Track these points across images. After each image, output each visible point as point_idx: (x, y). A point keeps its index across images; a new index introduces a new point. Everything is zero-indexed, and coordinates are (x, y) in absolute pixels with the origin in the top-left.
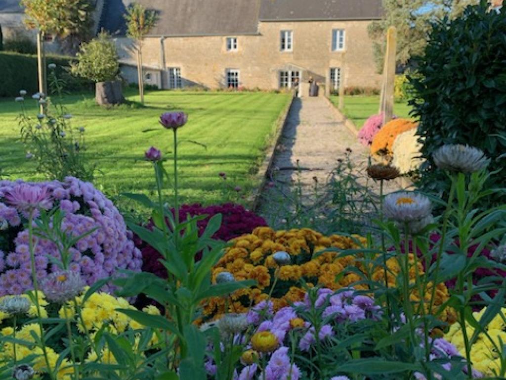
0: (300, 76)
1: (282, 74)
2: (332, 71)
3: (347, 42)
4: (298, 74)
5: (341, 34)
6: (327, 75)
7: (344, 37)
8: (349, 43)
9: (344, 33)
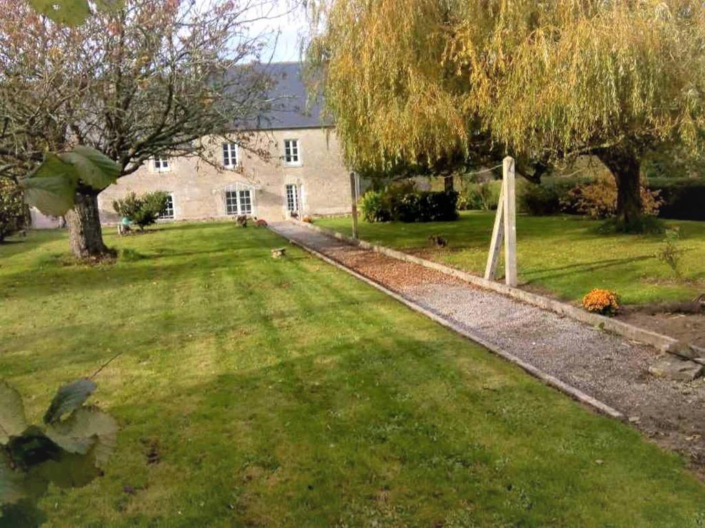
0: (252, 196)
1: (228, 194)
2: (289, 187)
3: (303, 155)
4: (248, 194)
5: (295, 144)
6: (284, 193)
7: (298, 147)
8: (305, 155)
9: (298, 143)
